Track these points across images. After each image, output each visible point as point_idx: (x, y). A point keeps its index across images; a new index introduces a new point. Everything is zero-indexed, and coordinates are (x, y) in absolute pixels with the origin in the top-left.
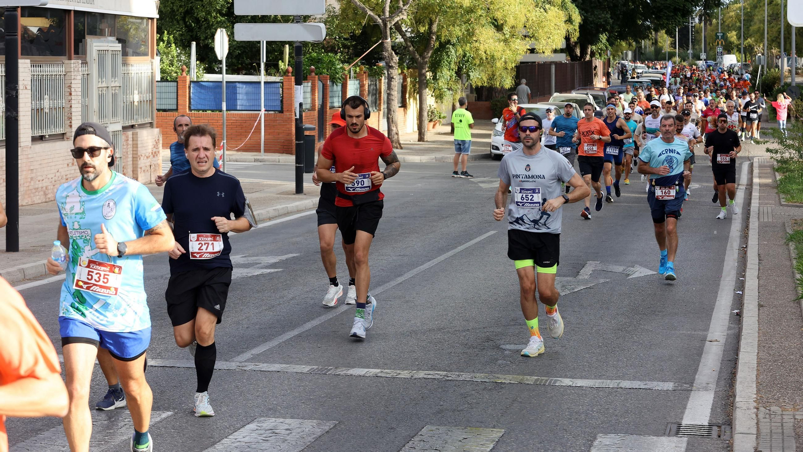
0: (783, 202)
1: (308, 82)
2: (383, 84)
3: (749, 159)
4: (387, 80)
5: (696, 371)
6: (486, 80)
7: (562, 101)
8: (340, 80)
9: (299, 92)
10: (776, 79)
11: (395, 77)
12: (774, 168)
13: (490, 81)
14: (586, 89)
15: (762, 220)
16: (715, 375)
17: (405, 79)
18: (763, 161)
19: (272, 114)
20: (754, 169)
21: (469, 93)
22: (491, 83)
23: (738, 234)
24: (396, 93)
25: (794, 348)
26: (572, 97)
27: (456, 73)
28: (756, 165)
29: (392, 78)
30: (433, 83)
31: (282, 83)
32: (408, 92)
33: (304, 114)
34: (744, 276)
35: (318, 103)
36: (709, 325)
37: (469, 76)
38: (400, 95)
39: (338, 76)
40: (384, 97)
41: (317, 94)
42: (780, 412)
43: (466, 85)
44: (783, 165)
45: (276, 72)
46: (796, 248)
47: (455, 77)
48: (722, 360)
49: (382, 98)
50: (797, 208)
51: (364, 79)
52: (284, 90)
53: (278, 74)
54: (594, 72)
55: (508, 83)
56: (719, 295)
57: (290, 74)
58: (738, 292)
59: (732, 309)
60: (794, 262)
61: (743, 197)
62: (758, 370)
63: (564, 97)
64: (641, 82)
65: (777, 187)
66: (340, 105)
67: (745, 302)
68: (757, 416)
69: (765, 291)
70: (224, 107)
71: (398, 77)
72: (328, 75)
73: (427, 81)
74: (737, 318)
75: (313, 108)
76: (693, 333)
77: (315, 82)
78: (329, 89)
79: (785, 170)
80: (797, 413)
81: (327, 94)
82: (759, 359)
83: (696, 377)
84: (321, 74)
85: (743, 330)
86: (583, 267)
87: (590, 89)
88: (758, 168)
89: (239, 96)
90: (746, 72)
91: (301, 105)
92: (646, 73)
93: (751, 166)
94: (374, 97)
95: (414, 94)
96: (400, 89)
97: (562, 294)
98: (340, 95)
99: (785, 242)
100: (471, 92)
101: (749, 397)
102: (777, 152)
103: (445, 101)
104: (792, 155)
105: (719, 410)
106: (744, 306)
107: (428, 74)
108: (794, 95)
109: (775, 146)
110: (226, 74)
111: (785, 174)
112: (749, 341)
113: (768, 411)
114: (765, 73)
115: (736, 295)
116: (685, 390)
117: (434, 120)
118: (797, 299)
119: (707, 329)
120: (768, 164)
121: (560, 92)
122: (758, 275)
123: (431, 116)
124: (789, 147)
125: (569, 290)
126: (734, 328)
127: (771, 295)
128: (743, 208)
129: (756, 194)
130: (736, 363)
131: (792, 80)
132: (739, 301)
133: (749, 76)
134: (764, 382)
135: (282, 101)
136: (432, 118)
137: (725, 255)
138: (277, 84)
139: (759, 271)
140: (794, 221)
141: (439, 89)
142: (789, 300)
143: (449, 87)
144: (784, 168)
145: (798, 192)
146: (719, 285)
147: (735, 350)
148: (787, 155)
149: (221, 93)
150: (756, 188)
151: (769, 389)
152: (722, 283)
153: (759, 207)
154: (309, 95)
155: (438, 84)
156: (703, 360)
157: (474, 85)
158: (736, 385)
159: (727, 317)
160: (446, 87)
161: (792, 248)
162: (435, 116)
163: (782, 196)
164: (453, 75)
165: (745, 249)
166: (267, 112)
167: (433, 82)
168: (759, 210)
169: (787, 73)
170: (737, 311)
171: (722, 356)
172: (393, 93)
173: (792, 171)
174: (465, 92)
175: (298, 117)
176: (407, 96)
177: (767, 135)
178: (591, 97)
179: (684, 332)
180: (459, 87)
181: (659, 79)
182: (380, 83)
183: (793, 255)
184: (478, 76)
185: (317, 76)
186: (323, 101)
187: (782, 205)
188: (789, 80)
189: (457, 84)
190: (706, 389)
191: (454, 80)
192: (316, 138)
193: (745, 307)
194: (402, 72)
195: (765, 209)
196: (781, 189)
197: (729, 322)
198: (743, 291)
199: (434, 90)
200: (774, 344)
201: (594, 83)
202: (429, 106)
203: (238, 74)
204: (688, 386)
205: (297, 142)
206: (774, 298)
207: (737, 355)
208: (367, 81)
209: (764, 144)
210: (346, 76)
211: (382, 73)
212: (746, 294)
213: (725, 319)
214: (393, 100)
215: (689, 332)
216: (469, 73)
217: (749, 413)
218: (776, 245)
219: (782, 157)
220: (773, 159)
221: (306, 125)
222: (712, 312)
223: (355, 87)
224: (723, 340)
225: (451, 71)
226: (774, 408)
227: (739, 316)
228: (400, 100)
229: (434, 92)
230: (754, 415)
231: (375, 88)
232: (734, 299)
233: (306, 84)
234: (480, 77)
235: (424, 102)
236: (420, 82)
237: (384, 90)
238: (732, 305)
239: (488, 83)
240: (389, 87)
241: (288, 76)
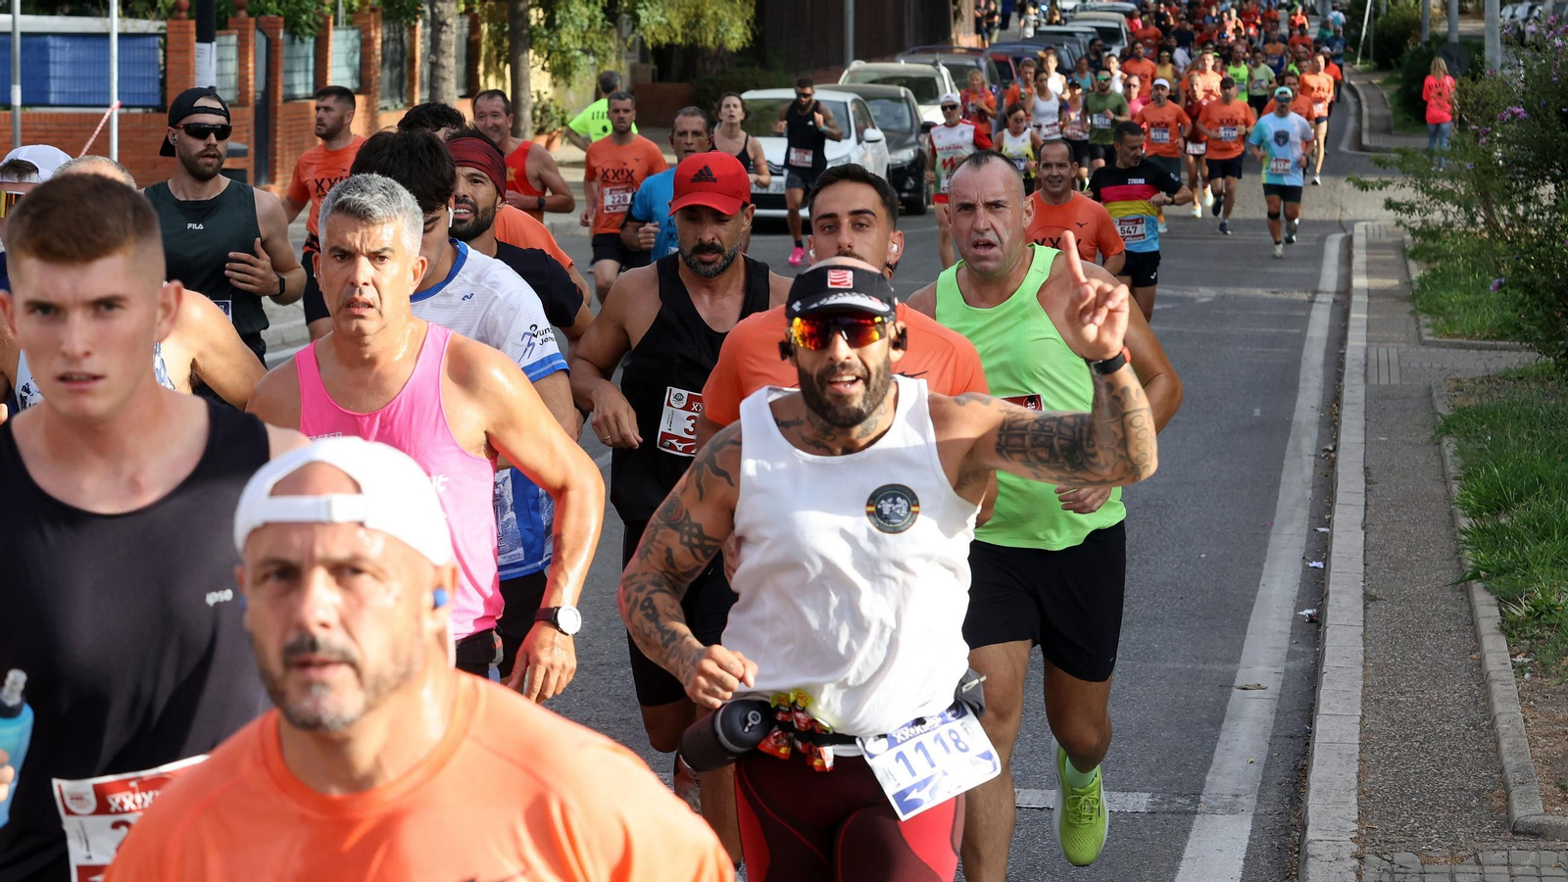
0: (1427, 334)
1: (229, 35)
2: (419, 40)
3: (1343, 226)
4: (429, 30)
5: (1206, 764)
6: (677, 25)
7: (873, 82)
8: (310, 27)
9: (205, 59)
10: (1411, 26)
11: (449, 21)
12: (1404, 250)
13: (691, 30)
14: (932, 52)
15: (1373, 381)
16: (1255, 773)
17: (474, 27)
18: (1377, 231)
19: (137, 115)
20: (1355, 251)
21: (636, 61)
22: (694, 38)
23: (1315, 416)
24: (452, 61)
25: (1454, 703)
26: (897, 72)
27: (604, 10)
28: (1359, 240)
29: (444, 23)
30: (547, 37)
31: (164, 36)
32: (482, 58)
34: (1328, 523)
35: (255, 85)
36: (1240, 649)
37: (636, 18)
38: (462, 67)
39: (304, 17)
40: (422, 73)
41: (251, 65)
42: (1418, 867)
43: (630, 41)
44: (1428, 243)
45: (147, 9)
46: (1460, 452)
47: (603, 20)
48: (1274, 736)
49: (418, 76)
50: (1463, 351)
51: (372, 26)
52: (169, 54)
53: (154, 14)
54: (953, 8)
55: (736, 35)
56: (1265, 572)
57: (184, 14)
58: (1314, 564)
59: (1299, 607)
60: (1455, 487)
61: (1327, 323)
62: (1361, 760)
63: (879, 71)
64: (1071, 34)
65: (1412, 298)
66: (310, 91)
67: (1331, 588)
68: (1359, 876)
69: (1381, 560)
70: (17, 95)
71: (458, 21)
72: (279, 15)
73: (532, 30)
74: (1312, 630)
75: (242, 100)
76: (1201, 666)
77: (247, 35)
78: (283, 52)
79: (1433, 254)
80: (1460, 868)
81: (276, 64)
82: (1366, 735)
83: (1208, 778)
84: (262, 13)
85: (1326, 659)
87: (942, 51)
88: (1363, 251)
89: (55, 70)
90: (1334, 9)
92: (1084, 9)
93: (1348, 244)
94: (396, 71)
95: (498, 65)
96: (463, 51)
98: (311, 67)
99: (1432, 438)
100: (644, 58)
101: (1341, 829)
102: (1411, 209)
103: (576, 83)
104: (1450, 218)
105: (1264, 862)
106: (1327, 599)
107: (533, 12)
108: (1456, 66)
109: (1407, 194)
110: (23, 12)
111: (1433, 265)
112: (1342, 686)
113: (1386, 865)
114: (1384, 9)
115: (1306, 570)
116: (1179, 813)
117: (547, 130)
118: (1460, 581)
119: (1235, 656)
120: (1390, 240)
121: (868, 58)
122: (1365, 519)
123: (541, 119)
124: (1442, 196)
126: (1304, 655)
127: (1396, 570)
128: (1328, 352)
129: (1358, 316)
130: (1308, 744)
131: (1450, 28)
132: (1315, 588)
133: (1342, 17)
134: (1378, 791)
135: (163, 83)
136: (544, 123)
137: (1281, 470)
138: (152, 39)
139: (1366, 509)
140: (1454, 384)
141: (563, 53)
142: (1441, 584)
143: (586, 47)
144: (1430, 250)
145: (1465, 311)
146: (1266, 546)
147: (1305, 710)
148: (1437, 217)
149: (8, 62)
150: (1359, 301)
151: (1390, 810)
152: (1273, 540)
153: (1367, 350)
154: (232, 67)
155: (559, 38)
156: (1224, 736)
157: (650, 41)
158: (1307, 800)
159: (1286, 627)
160: (579, 45)
161: (1448, 452)
162: (552, 120)
163: (1425, 319)
164: (596, 17)
165: (1333, 455)
166: (124, 111)
167: (545, 33)
168: (1366, 357)
169: (1437, 11)
170: (1310, 612)
171: (1271, 726)
172: (444, 61)
173: (1448, 257)
174: (627, 58)
176: (481, 68)
177: (1388, 168)
178: (945, 71)
179: (1178, 665)
180: (612, 45)
181: (1116, 25)
182: (413, 36)
183: (1452, 470)
184: (659, 18)
185: (252, 20)
186: (267, 83)
187: (1425, 344)
188: (1442, 28)
189: (607, 39)
190: (1232, 809)
191: (598, 28)
192: (251, 176)
193: (1330, 602)
194: (469, 11)
195: (1383, 356)
196: (1421, 303)
197: (1291, 638)
198: (1326, 562)
199: (549, 54)
200: (1402, 694)
201: (953, 36)
202: (535, 95)
203: (52, 13)
204: (1188, 802)
206: (1404, 579)
207: (1311, 724)
208: (379, 30)
209: (1380, 189)
210: (327, 19)
211: (418, 12)
212: (1333, 570)
213: (1280, 632)
214: (444, 79)
215: (1189, 666)
216: (639, 12)
217: (1341, 869)
218: (1410, 443)
219: (1424, 222)
220: (1401, 228)
222: (1249, 614)
223: (349, 44)
224: (1274, 685)
225: (591, 6)
226: (1402, 857)
227: (1314, 625)
228: (463, 80)
229: (547, 59)
230: (1354, 875)
231: (399, 48)
232: (1304, 582)
233: (222, 39)
234: (664, 20)
235: (524, 85)
236: (514, 35)
237: (423, 55)
238: (1298, 597)
239: (685, 36)
240: (435, 46)
241: (179, 19)
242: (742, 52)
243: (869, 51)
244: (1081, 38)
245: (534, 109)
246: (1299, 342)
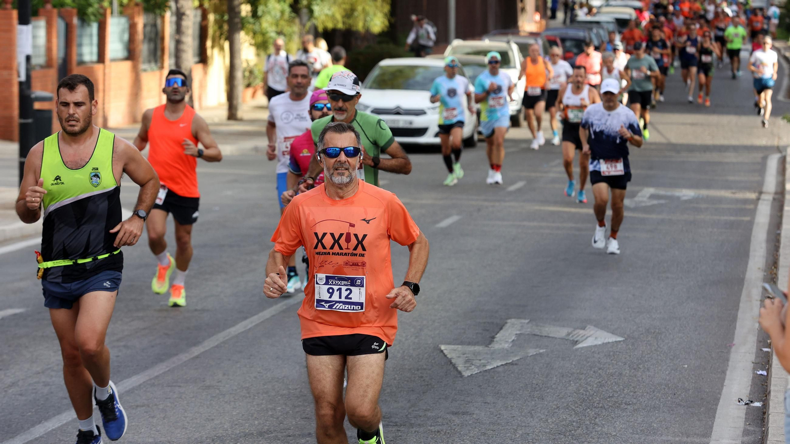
1: (40, 20)
2: (167, 24)
3: (779, 149)
4: (174, 18)
6: (339, 17)
7: (468, 54)
8: (95, 16)
9: (24, 36)
11: (188, 12)
13: (348, 19)
14: (506, 34)
17: (204, 17)
20: (787, 166)
22: (349, 24)
23: (760, 275)
24: (190, 39)
27: (291, 6)
29: (183, 14)
30: (253, 23)
32: (210, 37)
33: (34, 74)
35: (58, 53)
36: (711, 427)
37: (311, 12)
38: (196, 43)
39: (91, 9)
40: (169, 46)
41: (55, 40)
47: (290, 13)
49: (166, 48)
51: (137, 15)
54: (520, 5)
55: (378, 23)
56: (727, 377)
57: (10, 6)
58: (760, 372)
59: (751, 401)
63: (471, 47)
64: (598, 23)
66: (95, 58)
67: (772, 388)
71: (194, 12)
72: (73, 7)
73: (242, 19)
74: (760, 416)
75: (48, 64)
76: (685, 439)
77: (52, 20)
78: (77, 32)
81: (71, 39)
84: (62, 6)
85: (769, 436)
86: (501, 329)
87: (513, 34)
91: (28, 58)
92: (608, 6)
93: (783, 161)
94: (152, 45)
95: (220, 41)
96: (197, 32)
97: (466, 374)
98: (96, 42)
106: (770, 396)
107: (243, 7)
115: (755, 376)
117: (252, 85)
119: (707, 432)
123: (249, 78)
125: (478, 367)
126: (754, 432)
128: (769, 232)
132: (761, 388)
136: (251, 81)
137: (737, 310)
141: (263, 34)
143: (279, 30)
146: (728, 360)
150: (789, 199)
152: (733, 356)
154: (42, 43)
155: (260, 24)
159: (742, 415)
162: (256, 79)
164: (285, 10)
167: (251, 21)
170: (758, 404)
172: (184, 39)
175: (23, 78)
176: (209, 43)
178: (515, 47)
179: (670, 438)
182: (163, 22)
184: (327, 12)
185: (55, 11)
186: (65, 52)
189: (293, 25)
191: (287, 18)
193: (772, 398)
194: (201, 6)
197: (745, 422)
198: (768, 371)
199: (254, 35)
201: (520, 24)
202: (245, 62)
205: (23, 121)
208: (141, 18)
210: (105, 10)
212: (773, 376)
213: (738, 418)
214: (184, 51)
215: (677, 439)
216: (313, 7)
221: (38, 91)
222: (717, 405)
223: (121, 27)
225: (282, 3)
227: (761, 413)
228: (197, 52)
229: (253, 38)
231: (154, 30)
232: (753, 384)
233: (35, 22)
234: (330, 13)
235: (236, 55)
236: (230, 22)
237: (171, 36)
238: (750, 394)
239: (344, 23)
240: (179, 30)
241: (5, 9)
242: (382, 34)
243: (465, 33)
244: (605, 26)
245: (244, 71)
246: (749, 227)
